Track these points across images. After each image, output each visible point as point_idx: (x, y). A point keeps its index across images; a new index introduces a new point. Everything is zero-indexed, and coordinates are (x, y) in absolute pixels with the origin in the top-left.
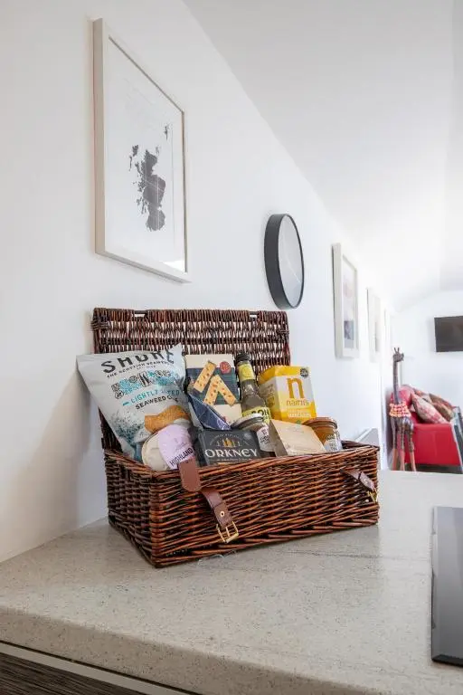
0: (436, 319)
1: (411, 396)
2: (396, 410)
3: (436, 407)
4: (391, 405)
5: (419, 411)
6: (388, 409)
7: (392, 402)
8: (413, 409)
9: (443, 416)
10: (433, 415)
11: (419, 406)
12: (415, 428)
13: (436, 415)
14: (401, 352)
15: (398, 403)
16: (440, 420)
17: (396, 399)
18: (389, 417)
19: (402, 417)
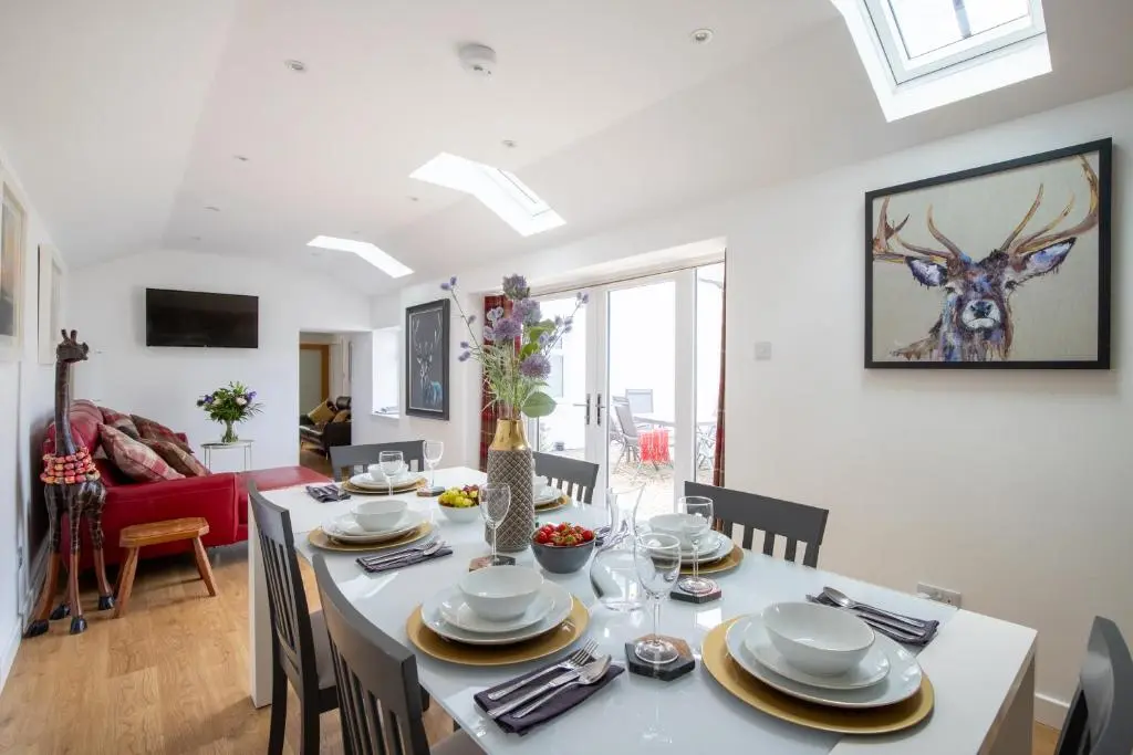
0: (148, 290)
1: (99, 429)
2: (60, 467)
3: (157, 449)
4: (46, 457)
5: (119, 460)
6: (38, 467)
7: (51, 450)
8: (101, 453)
9: (171, 465)
10: (150, 465)
11: (118, 452)
12: (108, 497)
13: (158, 464)
14: (79, 341)
15: (67, 453)
16: (165, 474)
17: (63, 443)
18: (38, 486)
19: (77, 483)
